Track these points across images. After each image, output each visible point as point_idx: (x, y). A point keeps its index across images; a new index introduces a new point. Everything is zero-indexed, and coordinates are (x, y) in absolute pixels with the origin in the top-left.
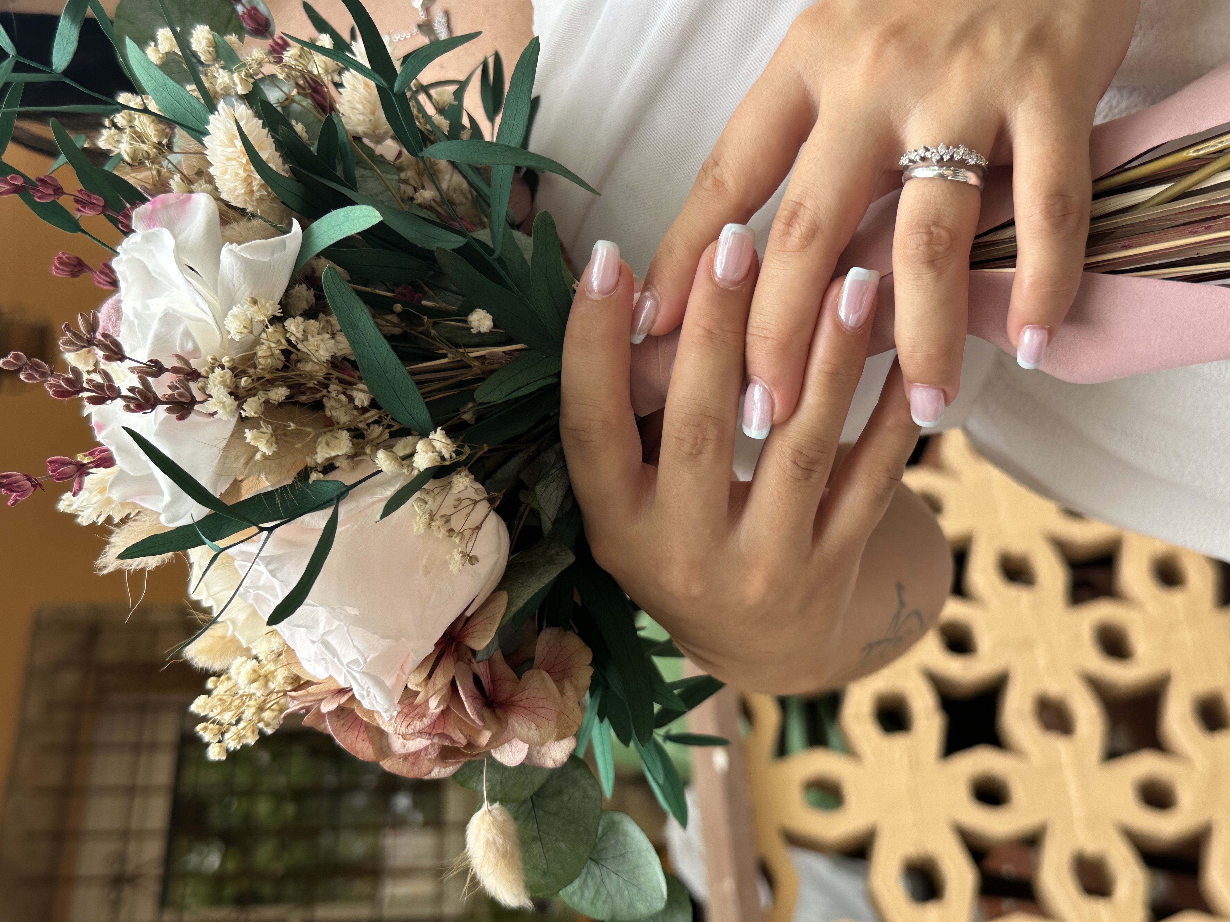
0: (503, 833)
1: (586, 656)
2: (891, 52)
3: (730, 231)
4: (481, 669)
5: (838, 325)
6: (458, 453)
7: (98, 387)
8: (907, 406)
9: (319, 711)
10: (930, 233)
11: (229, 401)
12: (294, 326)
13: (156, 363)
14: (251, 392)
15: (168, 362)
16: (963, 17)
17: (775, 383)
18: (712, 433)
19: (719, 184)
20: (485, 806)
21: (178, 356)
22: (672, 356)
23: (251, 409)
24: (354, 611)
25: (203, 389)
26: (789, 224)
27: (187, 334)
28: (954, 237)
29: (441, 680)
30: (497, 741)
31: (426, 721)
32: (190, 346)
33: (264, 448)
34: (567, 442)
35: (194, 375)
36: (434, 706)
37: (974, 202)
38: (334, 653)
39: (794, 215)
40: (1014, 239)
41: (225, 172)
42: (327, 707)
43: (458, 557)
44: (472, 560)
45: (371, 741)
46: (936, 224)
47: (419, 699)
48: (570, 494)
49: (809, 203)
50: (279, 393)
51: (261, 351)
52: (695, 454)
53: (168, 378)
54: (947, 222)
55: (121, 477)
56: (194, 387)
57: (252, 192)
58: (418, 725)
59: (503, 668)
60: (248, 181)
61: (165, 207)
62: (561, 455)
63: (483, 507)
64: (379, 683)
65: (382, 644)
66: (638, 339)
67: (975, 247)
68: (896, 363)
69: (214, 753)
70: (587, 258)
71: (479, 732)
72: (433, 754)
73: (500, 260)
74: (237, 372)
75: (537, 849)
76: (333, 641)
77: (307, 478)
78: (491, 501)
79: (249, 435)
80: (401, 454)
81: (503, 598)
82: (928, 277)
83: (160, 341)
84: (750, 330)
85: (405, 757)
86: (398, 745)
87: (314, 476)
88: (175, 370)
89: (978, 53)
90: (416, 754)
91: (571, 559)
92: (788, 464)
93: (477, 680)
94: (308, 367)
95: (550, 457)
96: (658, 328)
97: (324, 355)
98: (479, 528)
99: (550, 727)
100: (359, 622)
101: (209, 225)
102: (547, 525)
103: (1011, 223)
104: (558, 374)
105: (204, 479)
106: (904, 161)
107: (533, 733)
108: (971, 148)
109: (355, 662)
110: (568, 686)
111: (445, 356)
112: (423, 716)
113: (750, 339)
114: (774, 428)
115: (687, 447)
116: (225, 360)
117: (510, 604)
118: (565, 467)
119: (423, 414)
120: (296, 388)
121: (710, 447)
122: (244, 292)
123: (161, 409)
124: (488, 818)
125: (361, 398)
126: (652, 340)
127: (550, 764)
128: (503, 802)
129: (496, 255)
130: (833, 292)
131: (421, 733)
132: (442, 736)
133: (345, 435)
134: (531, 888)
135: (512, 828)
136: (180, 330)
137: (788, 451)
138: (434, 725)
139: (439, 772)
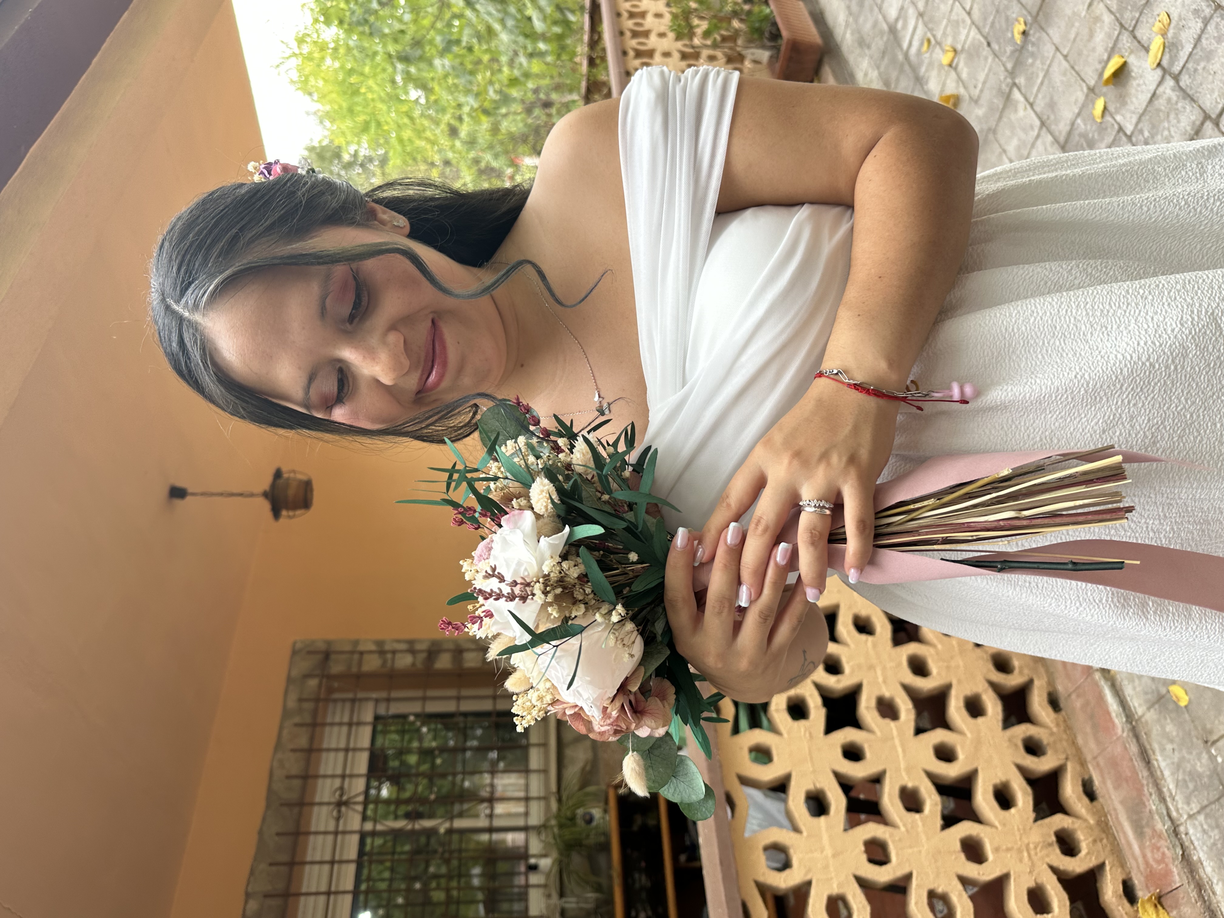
0: (638, 765)
1: (672, 690)
2: (795, 462)
3: (733, 524)
4: (632, 698)
5: (776, 564)
6: (627, 614)
7: (499, 595)
8: (805, 594)
9: (565, 713)
10: (811, 533)
11: (543, 596)
12: (565, 565)
13: (515, 581)
14: (548, 592)
15: (519, 581)
16: (823, 450)
17: (752, 586)
18: (727, 605)
19: (729, 505)
20: (630, 753)
21: (523, 578)
22: (710, 571)
23: (550, 598)
24: (588, 679)
25: (532, 591)
26: (757, 525)
27: (526, 570)
28: (821, 534)
29: (618, 704)
30: (637, 727)
31: (612, 720)
32: (526, 574)
33: (555, 614)
34: (667, 604)
35: (528, 585)
36: (615, 714)
37: (829, 520)
38: (581, 695)
39: (758, 522)
40: (845, 533)
41: (537, 502)
42: (569, 712)
43: (627, 656)
44: (632, 656)
45: (585, 726)
46: (814, 529)
47: (609, 710)
48: (667, 623)
49: (765, 517)
50: (559, 591)
51: (552, 575)
52: (720, 613)
53: (518, 586)
54: (819, 529)
55: (496, 622)
56: (527, 588)
57: (547, 510)
58: (609, 722)
59: (640, 696)
60: (546, 507)
61: (514, 515)
62: (664, 609)
63: (636, 633)
64: (596, 706)
65: (598, 692)
66: (696, 564)
67: (831, 535)
68: (800, 575)
69: (519, 729)
70: (676, 532)
71: (631, 724)
72: (612, 733)
73: (641, 532)
74: (546, 585)
75: (651, 771)
76: (579, 689)
77: (567, 622)
78: (638, 630)
79: (550, 609)
80: (604, 612)
81: (642, 669)
82: (811, 549)
83: (516, 572)
84: (742, 564)
85: (599, 733)
86: (597, 727)
87: (570, 622)
88: (522, 584)
89: (829, 464)
90: (604, 732)
91: (668, 652)
92: (757, 617)
93: (630, 702)
94: (569, 579)
95: (660, 610)
96: (704, 560)
97: (576, 575)
98: (634, 642)
99: (661, 722)
100: (590, 683)
101: (533, 525)
102: (659, 638)
103: (844, 526)
104: (663, 577)
105: (531, 626)
106: (801, 503)
107: (653, 724)
108: (826, 501)
109: (588, 699)
110: (666, 704)
111: (617, 569)
112: (610, 718)
113: (741, 568)
114: (751, 602)
115: (716, 610)
116: (541, 580)
117: (645, 673)
118: (666, 614)
119: (613, 597)
120: (564, 588)
121: (726, 611)
122: (548, 554)
123: (517, 599)
124: (632, 758)
125: (588, 591)
126: (702, 564)
127: (657, 735)
128: (637, 751)
129: (640, 529)
130: (774, 551)
131: (609, 725)
132: (617, 725)
133: (582, 606)
134: (649, 788)
135: (642, 762)
136: (522, 569)
137: (757, 612)
138: (614, 721)
139: (612, 739)
